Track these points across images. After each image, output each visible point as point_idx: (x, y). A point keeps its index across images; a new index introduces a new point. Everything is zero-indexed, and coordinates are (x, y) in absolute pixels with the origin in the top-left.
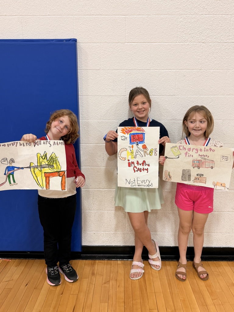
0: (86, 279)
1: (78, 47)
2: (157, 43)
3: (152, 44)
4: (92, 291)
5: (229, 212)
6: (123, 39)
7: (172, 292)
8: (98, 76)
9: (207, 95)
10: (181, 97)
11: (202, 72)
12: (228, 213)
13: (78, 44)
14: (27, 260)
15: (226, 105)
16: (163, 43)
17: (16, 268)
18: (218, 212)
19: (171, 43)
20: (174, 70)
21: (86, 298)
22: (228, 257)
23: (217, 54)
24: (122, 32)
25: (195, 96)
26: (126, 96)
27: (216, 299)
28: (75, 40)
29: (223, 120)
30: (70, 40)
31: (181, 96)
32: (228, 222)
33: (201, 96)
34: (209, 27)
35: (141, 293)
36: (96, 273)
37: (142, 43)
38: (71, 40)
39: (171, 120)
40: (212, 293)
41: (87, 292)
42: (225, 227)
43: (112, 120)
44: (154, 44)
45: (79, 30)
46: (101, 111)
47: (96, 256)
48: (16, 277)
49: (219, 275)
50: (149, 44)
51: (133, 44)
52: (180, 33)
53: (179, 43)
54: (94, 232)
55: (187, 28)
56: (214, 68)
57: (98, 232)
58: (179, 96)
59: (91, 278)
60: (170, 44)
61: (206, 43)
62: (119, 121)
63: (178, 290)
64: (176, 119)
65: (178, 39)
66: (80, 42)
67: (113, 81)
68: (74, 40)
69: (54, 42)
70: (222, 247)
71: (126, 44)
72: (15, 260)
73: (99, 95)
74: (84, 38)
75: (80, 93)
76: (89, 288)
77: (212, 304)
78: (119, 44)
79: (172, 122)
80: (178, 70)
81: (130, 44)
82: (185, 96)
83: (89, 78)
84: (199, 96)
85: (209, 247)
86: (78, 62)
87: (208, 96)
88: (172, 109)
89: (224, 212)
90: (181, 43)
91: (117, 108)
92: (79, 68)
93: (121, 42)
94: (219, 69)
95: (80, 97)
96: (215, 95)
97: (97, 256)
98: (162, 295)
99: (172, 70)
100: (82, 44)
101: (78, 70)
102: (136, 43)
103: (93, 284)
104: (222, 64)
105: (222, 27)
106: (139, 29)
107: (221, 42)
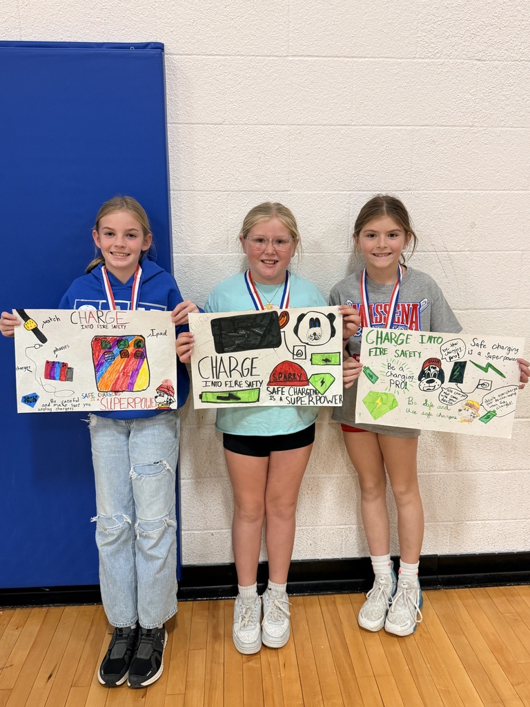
0: (201, 651)
1: (166, 63)
2: (367, 59)
3: (355, 60)
4: (220, 682)
6: (282, 46)
7: (415, 671)
8: (219, 139)
9: (486, 190)
10: (426, 194)
11: (475, 133)
13: (166, 56)
14: (44, 609)
16: (381, 59)
17: (17, 633)
18: (507, 470)
19: (401, 58)
20: (409, 128)
21: (206, 701)
23: (512, 88)
24: (281, 27)
25: (458, 191)
26: (289, 193)
27: (520, 683)
28: (160, 47)
29: (523, 250)
30: (145, 46)
31: (425, 192)
33: (473, 192)
34: (493, 21)
35: (342, 679)
36: (222, 632)
37: (330, 57)
38: (150, 46)
40: (508, 669)
41: (208, 685)
44: (361, 60)
45: (169, 21)
46: (228, 231)
48: (20, 656)
49: (516, 620)
50: (348, 59)
51: (306, 58)
52: (424, 34)
53: (420, 60)
54: (212, 531)
55: (439, 23)
56: (503, 123)
57: (223, 531)
58: (420, 192)
59: (213, 648)
60: (399, 60)
61: (485, 60)
63: (429, 666)
65: (419, 49)
66: (172, 51)
67: (258, 153)
68: (158, 46)
69: (104, 50)
70: (515, 551)
71: (290, 58)
72: (12, 611)
73: (222, 189)
74: (184, 41)
75: (173, 184)
76: (211, 674)
77: (514, 695)
78: (272, 58)
80: (417, 128)
81: (300, 58)
82: (435, 192)
83: (195, 146)
84: (468, 192)
85: (487, 552)
86: (168, 103)
87: (488, 192)
89: (521, 469)
90: (426, 60)
92: (169, 119)
93: (277, 54)
94: (515, 125)
95: (173, 194)
96: (504, 190)
97: (220, 588)
98: (393, 681)
99: (403, 127)
100: (177, 57)
101: (168, 125)
102: (315, 58)
103: (219, 663)
104: (522, 113)
105: (524, 23)
106: (323, 21)
107: (522, 59)
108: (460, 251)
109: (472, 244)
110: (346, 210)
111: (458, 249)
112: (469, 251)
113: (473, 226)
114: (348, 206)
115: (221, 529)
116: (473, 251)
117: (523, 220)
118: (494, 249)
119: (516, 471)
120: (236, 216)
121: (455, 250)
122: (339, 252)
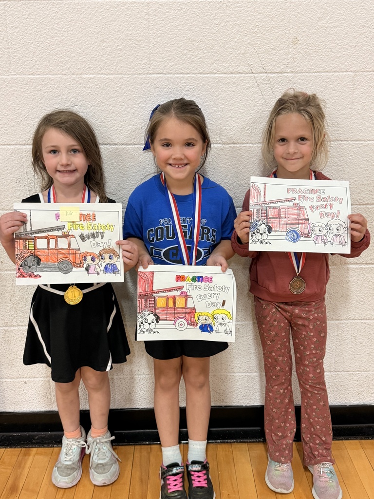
5: (366, 319)
12: (365, 321)
15: (364, 26)
22: (362, 428)
29: (354, 72)
32: (364, 344)
39: (211, 73)
42: (356, 356)
43: (43, 74)
46: (8, 48)
47: (33, 437)
54: (25, 380)
57: (36, 379)
62: (64, 77)
64: (225, 71)
70: (348, 404)
79: (215, 78)
88: (213, 39)
89: (353, 319)
91: (53, 37)
108: (281, 73)
109: (295, 64)
110: (145, 22)
111: (279, 70)
112: (291, 72)
113: (295, 41)
114: (146, 17)
115: (34, 377)
116: (296, 73)
117: (356, 34)
118: (321, 69)
119: (348, 321)
120: (17, 30)
121: (275, 71)
122: (140, 74)
